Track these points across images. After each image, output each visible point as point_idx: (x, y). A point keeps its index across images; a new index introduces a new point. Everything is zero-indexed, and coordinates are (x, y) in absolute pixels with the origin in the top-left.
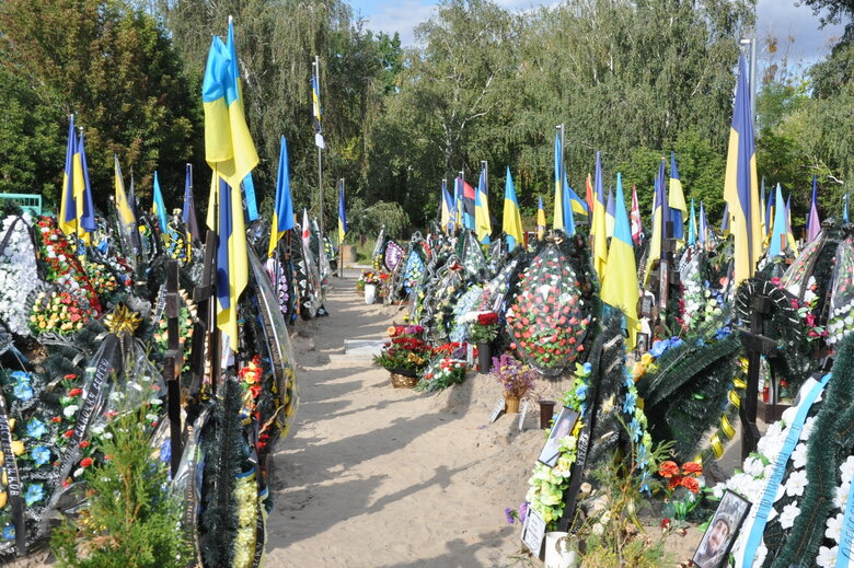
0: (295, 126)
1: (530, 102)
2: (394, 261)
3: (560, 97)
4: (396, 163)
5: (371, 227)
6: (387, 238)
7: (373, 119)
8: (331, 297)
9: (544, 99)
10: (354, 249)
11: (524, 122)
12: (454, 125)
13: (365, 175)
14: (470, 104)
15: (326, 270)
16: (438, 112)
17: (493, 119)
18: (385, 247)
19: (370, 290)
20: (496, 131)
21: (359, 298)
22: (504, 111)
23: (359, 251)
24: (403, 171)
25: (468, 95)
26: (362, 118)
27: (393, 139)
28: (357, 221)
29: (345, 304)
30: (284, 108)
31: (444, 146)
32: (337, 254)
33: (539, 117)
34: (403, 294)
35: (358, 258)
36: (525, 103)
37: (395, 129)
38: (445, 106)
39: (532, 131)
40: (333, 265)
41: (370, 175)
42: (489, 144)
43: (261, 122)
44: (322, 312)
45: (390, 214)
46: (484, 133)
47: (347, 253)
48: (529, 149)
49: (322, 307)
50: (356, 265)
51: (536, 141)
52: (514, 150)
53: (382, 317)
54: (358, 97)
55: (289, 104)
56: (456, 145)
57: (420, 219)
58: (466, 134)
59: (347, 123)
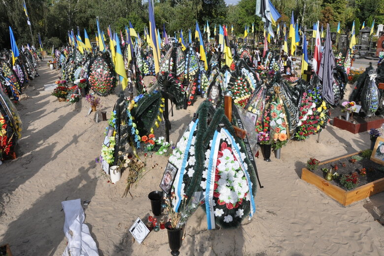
0: (23, 18)
1: (90, 6)
2: (58, 54)
3: (98, 5)
4: (56, 25)
5: (51, 45)
6: (55, 49)
7: (46, 14)
8: (41, 69)
9: (94, 5)
10: (47, 52)
11: (89, 12)
12: (70, 14)
13: (47, 30)
14: (74, 8)
15: (39, 60)
16: (65, 11)
17: (81, 12)
18: (55, 51)
19: (51, 66)
20: (82, 15)
21: (48, 68)
22: (83, 9)
23: (48, 52)
24: (58, 27)
25: (73, 5)
26: (43, 14)
27: (52, 20)
28: (46, 43)
29: (44, 71)
30: (18, 12)
31: (68, 20)
32: (41, 55)
33: (93, 10)
34: (60, 66)
35: (49, 54)
36: (89, 7)
37: (54, 16)
38: (67, 9)
39: (92, 14)
40: (41, 58)
41: (48, 30)
42: (81, 18)
43: (12, 17)
44: (37, 75)
45: (56, 40)
46: (79, 15)
47: (45, 53)
48: (92, 19)
49: (37, 74)
50: (48, 56)
51: (93, 17)
52: (88, 20)
53: (56, 74)
54: (41, 8)
55: (19, 11)
56: (72, 19)
57: (64, 42)
58: (74, 16)
59: (39, 16)
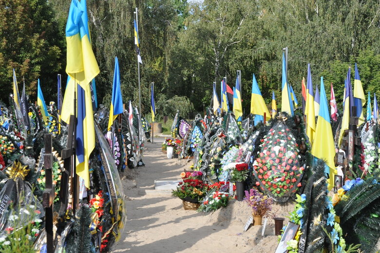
0: (124, 51)
1: (266, 34)
2: (184, 132)
3: (286, 31)
4: (185, 72)
5: (170, 112)
6: (180, 118)
7: (171, 46)
8: (147, 155)
9: (275, 32)
10: (160, 125)
11: (263, 46)
12: (220, 49)
13: (166, 80)
14: (230, 36)
15: (143, 138)
16: (211, 41)
17: (244, 45)
18: (179, 124)
19: (170, 150)
20: (246, 52)
21: (163, 155)
22: (251, 40)
23: (163, 126)
24: (189, 77)
25: (229, 30)
26: (164, 45)
27: (183, 58)
28: (162, 108)
29: (154, 159)
30: (117, 40)
31: (215, 62)
32: (150, 128)
33: (273, 43)
34: (190, 152)
35: (163, 130)
36: (264, 35)
37: (184, 52)
38: (214, 38)
39: (269, 52)
40: (148, 135)
41: (169, 80)
42: (242, 60)
43: (103, 48)
44: (141, 163)
45: (182, 103)
46: (239, 53)
47: (156, 128)
48: (267, 63)
49: (141, 161)
50: (161, 135)
51: (271, 58)
52: (257, 63)
53: (177, 166)
54: (161, 33)
55: (120, 37)
56: (222, 61)
57: (200, 107)
58: (228, 54)
59: (156, 49)
